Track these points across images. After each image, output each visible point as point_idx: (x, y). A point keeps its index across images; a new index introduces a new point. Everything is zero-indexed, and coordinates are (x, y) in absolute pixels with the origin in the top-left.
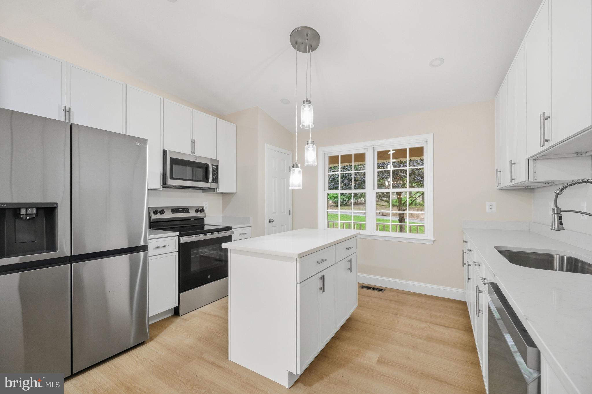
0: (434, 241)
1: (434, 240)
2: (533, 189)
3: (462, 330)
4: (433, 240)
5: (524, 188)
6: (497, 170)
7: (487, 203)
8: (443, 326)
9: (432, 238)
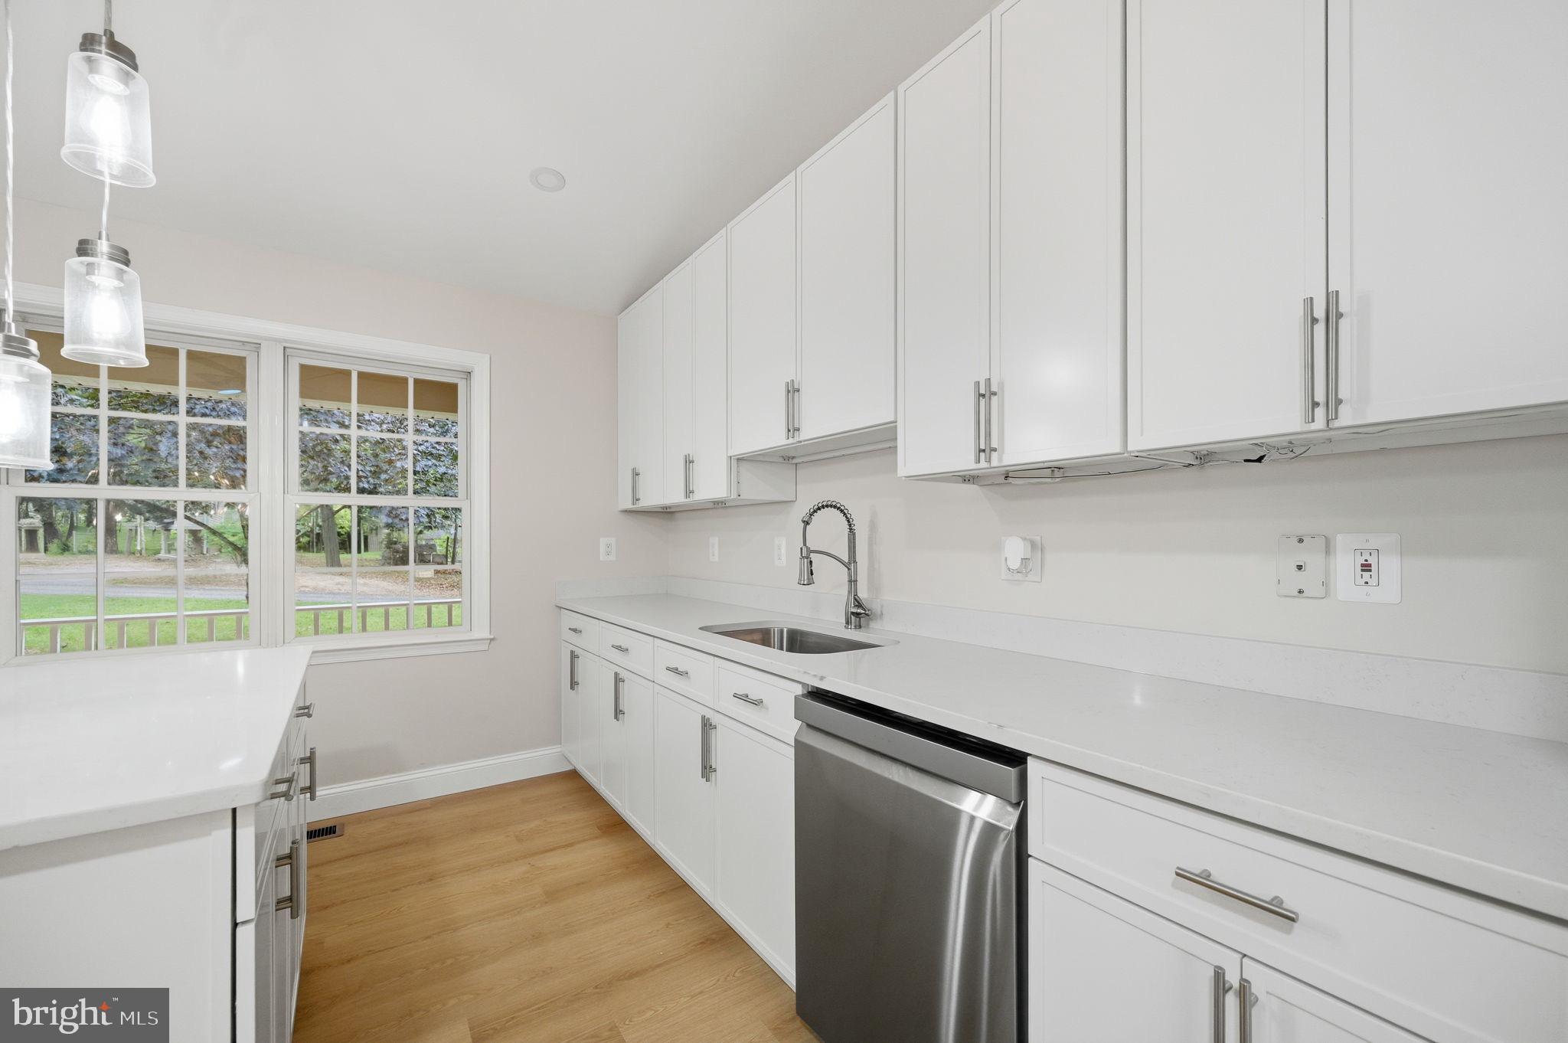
0: (491, 640)
1: (492, 637)
2: (672, 512)
3: (597, 838)
4: (488, 639)
5: (661, 510)
6: (634, 470)
7: (601, 539)
8: (559, 848)
9: (487, 635)
